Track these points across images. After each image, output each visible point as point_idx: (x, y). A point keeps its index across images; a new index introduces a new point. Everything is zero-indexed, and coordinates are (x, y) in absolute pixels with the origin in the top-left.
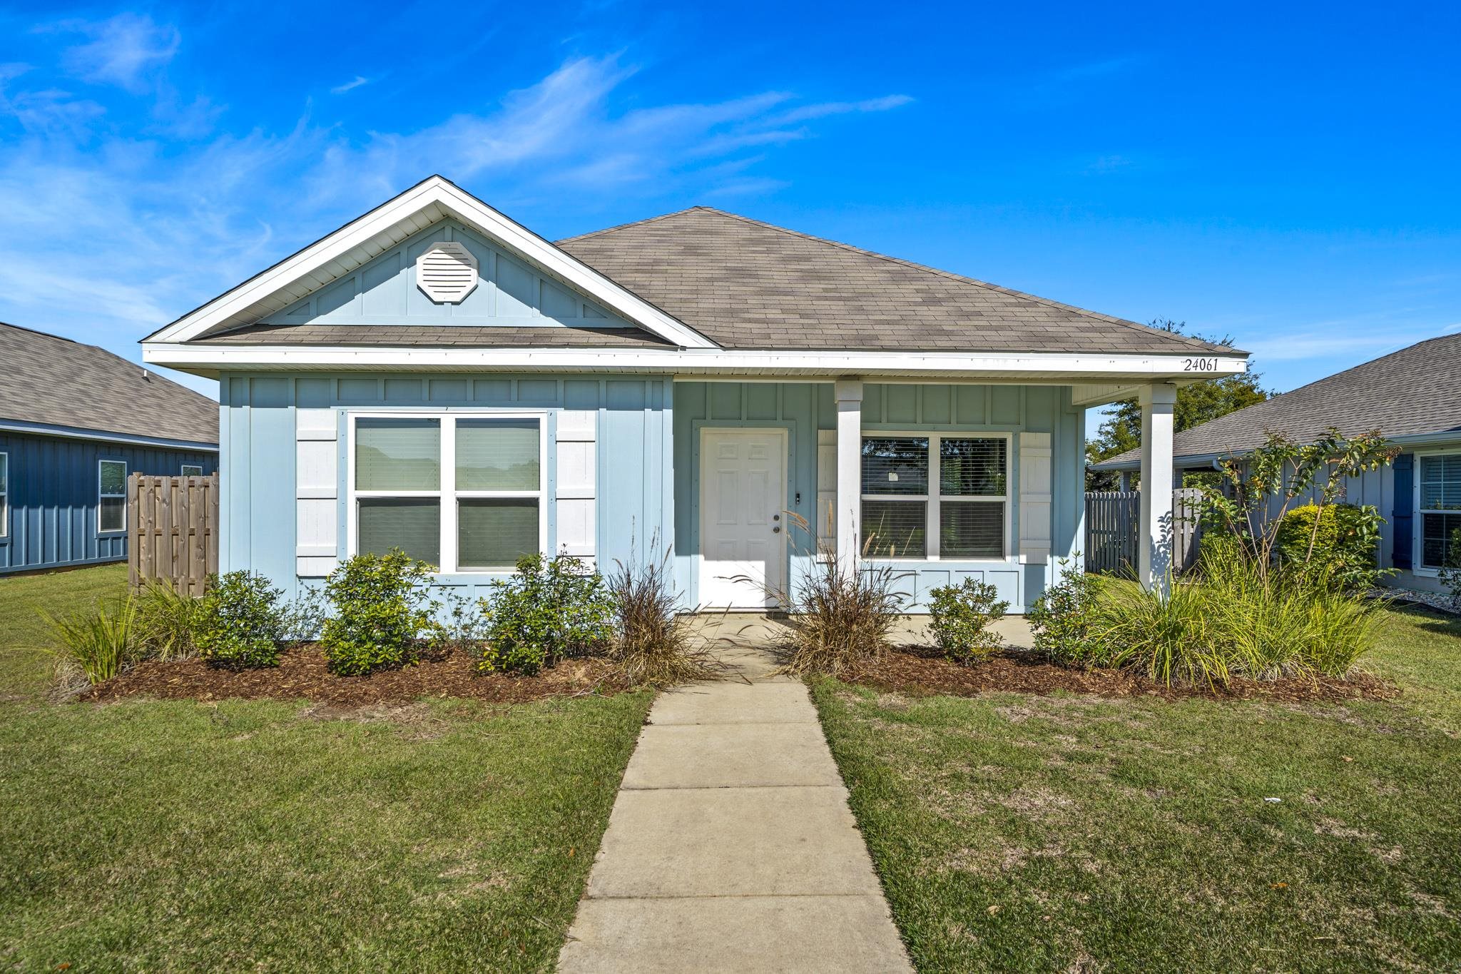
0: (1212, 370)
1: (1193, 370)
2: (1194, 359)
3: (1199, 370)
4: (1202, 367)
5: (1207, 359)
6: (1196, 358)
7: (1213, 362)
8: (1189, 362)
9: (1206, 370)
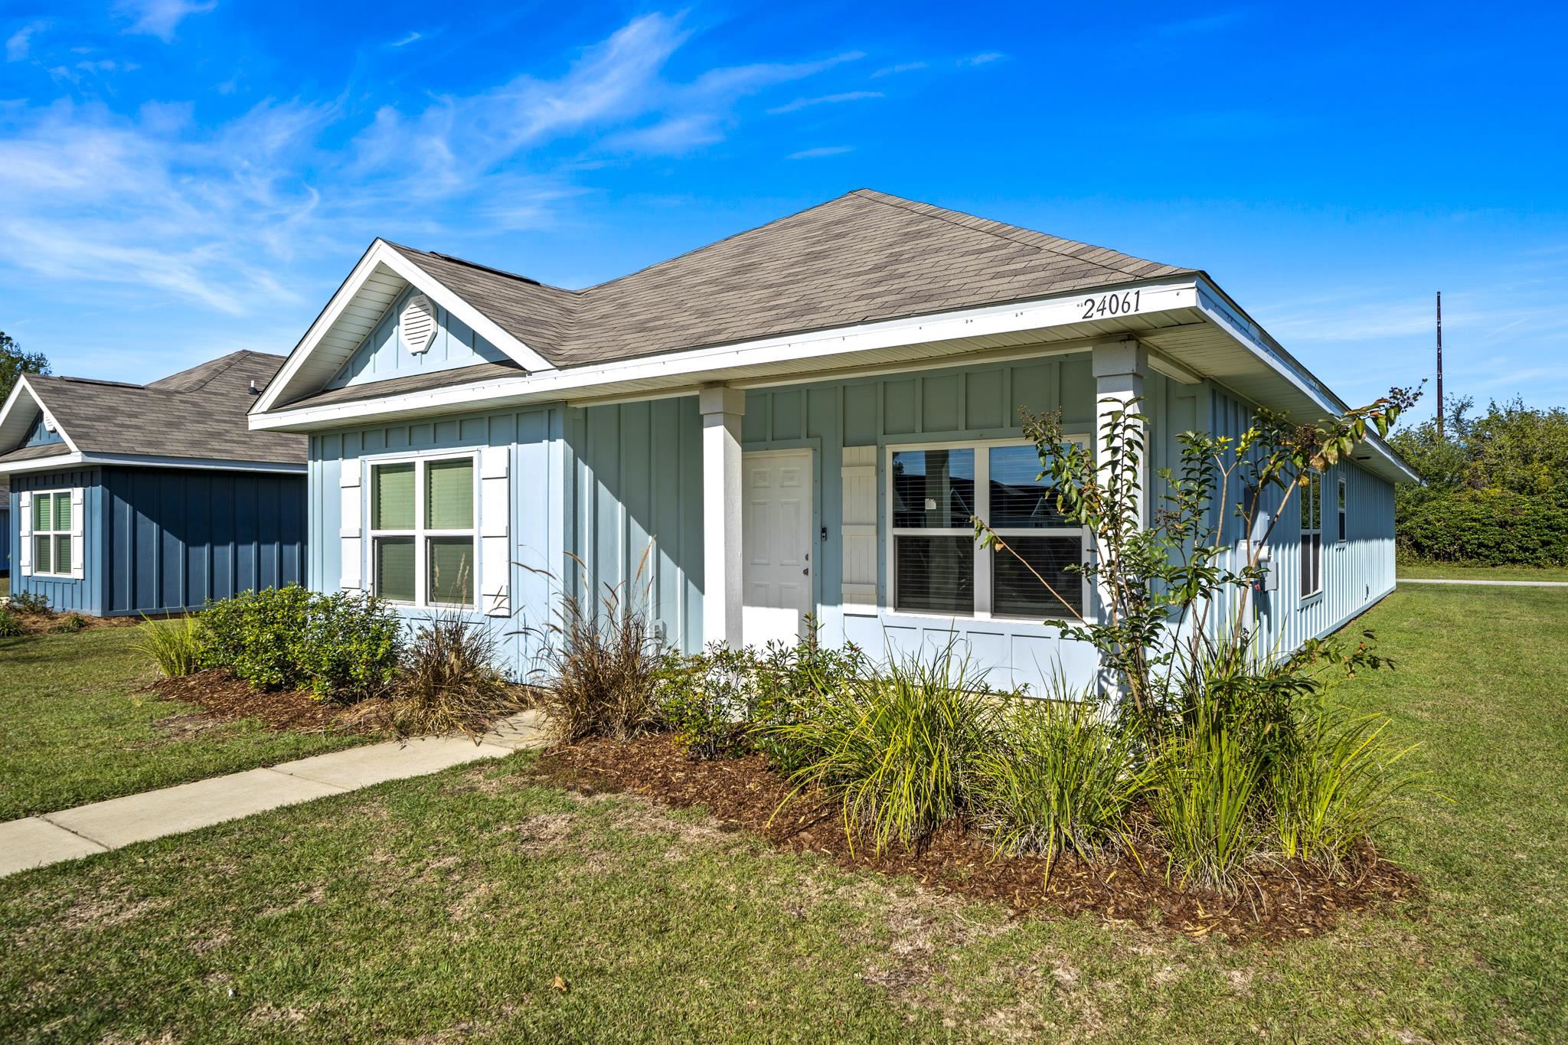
0: (1132, 312)
1: (1097, 316)
2: (1098, 298)
3: (1107, 315)
4: (1114, 309)
5: (1121, 294)
6: (1103, 295)
7: (1132, 298)
8: (1090, 304)
9: (1120, 313)
